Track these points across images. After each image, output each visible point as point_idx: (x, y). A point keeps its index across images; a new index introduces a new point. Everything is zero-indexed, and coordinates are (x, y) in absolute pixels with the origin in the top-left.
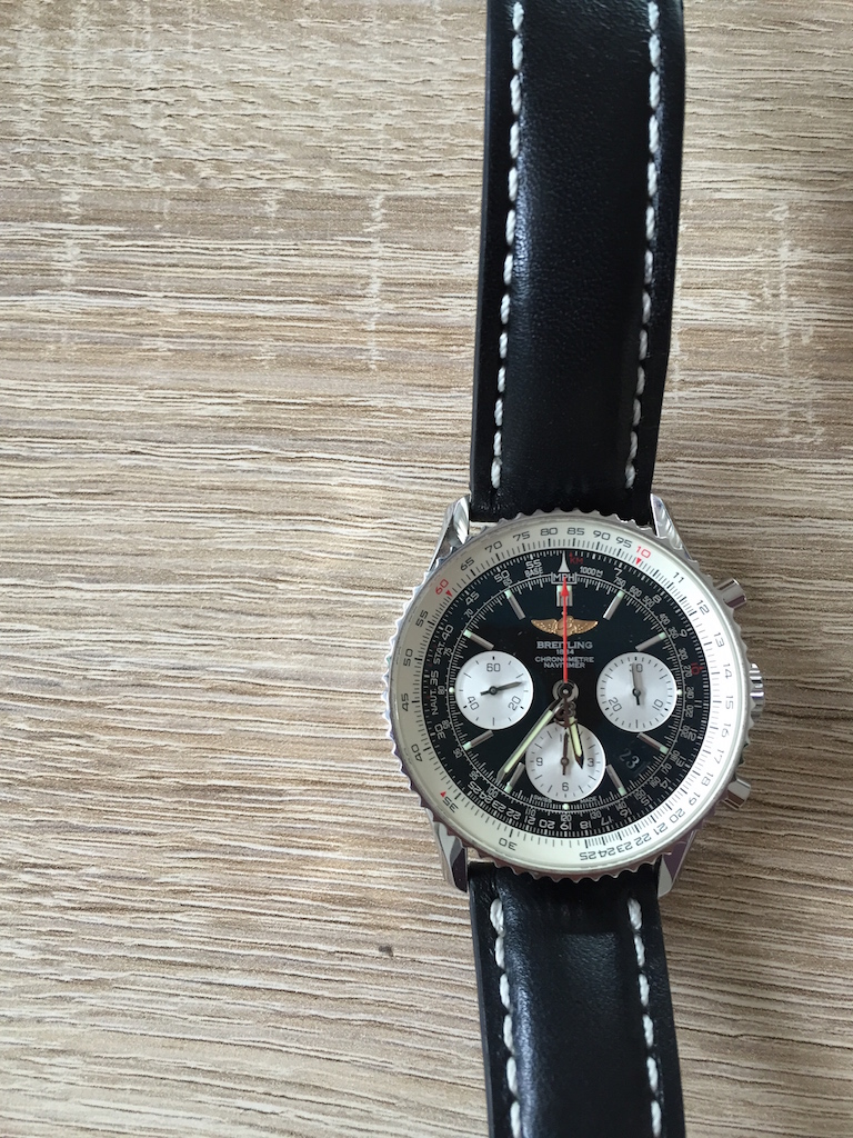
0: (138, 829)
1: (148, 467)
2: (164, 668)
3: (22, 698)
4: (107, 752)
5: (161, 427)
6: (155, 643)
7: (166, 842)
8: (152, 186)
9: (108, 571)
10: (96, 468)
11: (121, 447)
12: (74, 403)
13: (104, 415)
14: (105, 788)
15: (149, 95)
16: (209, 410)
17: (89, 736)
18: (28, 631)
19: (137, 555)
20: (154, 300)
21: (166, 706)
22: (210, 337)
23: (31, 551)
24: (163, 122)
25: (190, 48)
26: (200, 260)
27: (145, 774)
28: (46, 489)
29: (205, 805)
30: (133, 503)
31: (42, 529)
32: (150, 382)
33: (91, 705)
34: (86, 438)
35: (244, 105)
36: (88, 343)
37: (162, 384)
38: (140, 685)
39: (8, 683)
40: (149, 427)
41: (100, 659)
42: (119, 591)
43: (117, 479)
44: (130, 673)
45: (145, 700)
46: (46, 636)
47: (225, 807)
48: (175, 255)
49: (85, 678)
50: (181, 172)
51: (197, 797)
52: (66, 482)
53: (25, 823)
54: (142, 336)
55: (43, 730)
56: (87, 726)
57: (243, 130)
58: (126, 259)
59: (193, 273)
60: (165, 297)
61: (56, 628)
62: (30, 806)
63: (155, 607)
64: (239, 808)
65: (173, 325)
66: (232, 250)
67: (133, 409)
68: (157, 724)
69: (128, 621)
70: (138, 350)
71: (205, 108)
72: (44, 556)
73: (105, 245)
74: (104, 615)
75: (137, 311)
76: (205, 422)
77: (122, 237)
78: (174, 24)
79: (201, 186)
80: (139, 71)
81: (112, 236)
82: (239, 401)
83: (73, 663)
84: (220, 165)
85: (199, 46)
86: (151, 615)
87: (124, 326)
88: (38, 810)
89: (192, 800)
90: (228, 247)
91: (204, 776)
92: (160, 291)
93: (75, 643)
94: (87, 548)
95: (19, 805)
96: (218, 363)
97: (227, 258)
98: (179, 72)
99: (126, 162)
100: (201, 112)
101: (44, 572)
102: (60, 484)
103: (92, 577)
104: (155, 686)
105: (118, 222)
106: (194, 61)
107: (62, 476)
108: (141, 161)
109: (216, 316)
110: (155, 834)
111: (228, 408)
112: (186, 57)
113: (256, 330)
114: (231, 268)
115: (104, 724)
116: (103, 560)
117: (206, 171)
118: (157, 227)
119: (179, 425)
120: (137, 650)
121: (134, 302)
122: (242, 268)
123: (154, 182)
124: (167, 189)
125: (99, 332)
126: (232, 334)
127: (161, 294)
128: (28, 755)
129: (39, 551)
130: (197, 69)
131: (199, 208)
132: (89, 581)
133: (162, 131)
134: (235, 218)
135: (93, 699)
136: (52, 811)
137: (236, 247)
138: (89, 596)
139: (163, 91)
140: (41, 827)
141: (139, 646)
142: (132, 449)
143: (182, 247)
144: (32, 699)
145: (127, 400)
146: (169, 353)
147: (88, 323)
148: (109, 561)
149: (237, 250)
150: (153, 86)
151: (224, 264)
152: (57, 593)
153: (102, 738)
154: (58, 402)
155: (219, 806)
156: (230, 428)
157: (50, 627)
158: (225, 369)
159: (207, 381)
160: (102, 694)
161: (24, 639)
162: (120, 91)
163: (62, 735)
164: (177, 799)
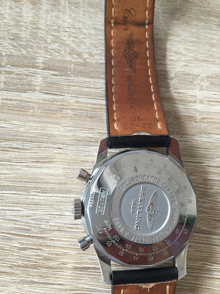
0: (58, 283)
1: (64, 153)
2: (68, 224)
3: (17, 235)
4: (47, 255)
5: (69, 140)
6: (65, 215)
7: (68, 287)
8: (68, 59)
9: (49, 189)
10: (46, 153)
11: (55, 146)
12: (39, 130)
13: (49, 135)
14: (46, 268)
15: (67, 29)
16: (85, 135)
17: (41, 249)
18: (19, 211)
19: (60, 184)
20: (67, 97)
21: (68, 238)
22: (86, 110)
23: (22, 182)
24: (72, 39)
25: (81, 16)
26: (84, 85)
27: (60, 263)
28: (28, 160)
29: (82, 274)
30: (58, 166)
31: (26, 174)
32: (65, 124)
33: (42, 238)
34: (43, 143)
35: (99, 36)
36: (44, 110)
37: (69, 125)
38: (59, 230)
39: (12, 229)
40: (65, 140)
41: (45, 221)
42: (53, 197)
43: (53, 157)
44: (56, 226)
45: (61, 236)
46: (26, 212)
47: (89, 275)
48: (75, 83)
49: (40, 228)
50: (78, 55)
51: (79, 271)
52: (35, 158)
53: (17, 281)
54: (63, 109)
55: (24, 247)
56: (40, 245)
57: (98, 44)
58: (58, 83)
59: (81, 89)
60: (71, 96)
61: (30, 210)
62: (19, 274)
63: (65, 202)
64: (94, 275)
65: (74, 106)
66: (94, 82)
67: (59, 133)
68: (65, 245)
69: (56, 207)
70: (62, 114)
71: (86, 36)
72: (26, 183)
73: (51, 78)
74: (47, 205)
75: (61, 100)
76: (84, 139)
77: (57, 75)
78: (76, 7)
79: (84, 61)
80: (64, 21)
81: (53, 75)
82: (96, 132)
83: (35, 222)
84: (91, 55)
85: (84, 15)
86: (64, 205)
87: (57, 105)
88: (21, 276)
89: (77, 272)
90: (93, 81)
91: (82, 263)
92: (69, 94)
93: (36, 215)
94: (42, 181)
95: (14, 274)
96: (89, 119)
97: (92, 85)
98: (77, 23)
99: (59, 51)
100: (85, 36)
101: (26, 189)
102: (33, 158)
103: (43, 192)
104: (65, 231)
105: (56, 70)
106: (83, 20)
107: (34, 155)
108: (64, 51)
109: (88, 104)
110: (64, 285)
111: (92, 134)
112: (80, 18)
113: (102, 109)
114: (93, 88)
115: (46, 244)
116: (47, 185)
117: (86, 56)
118: (69, 73)
119: (75, 140)
120: (58, 218)
121: (60, 97)
122: (97, 88)
123: (68, 58)
124: (73, 61)
125: (48, 106)
126: (94, 110)
127: (70, 95)
128: (18, 256)
129: (24, 182)
130: (83, 23)
131: (83, 68)
132: (42, 193)
133: (71, 42)
134: (95, 72)
135: (42, 235)
136: (27, 276)
137: (95, 81)
138: (42, 198)
139: (72, 28)
140: (23, 282)
141: (60, 216)
142: (59, 147)
143: (77, 80)
144: (20, 235)
145: (58, 130)
146: (72, 115)
147: (44, 103)
148: (49, 186)
149: (96, 82)
150: (69, 26)
151: (91, 87)
152: (31, 197)
153: (45, 249)
154: (33, 130)
155: (87, 274)
156: (93, 141)
157: (28, 209)
158: (91, 121)
159: (85, 125)
160: (46, 233)
161: (18, 213)
162: (57, 27)
163: (31, 249)
164: (72, 272)
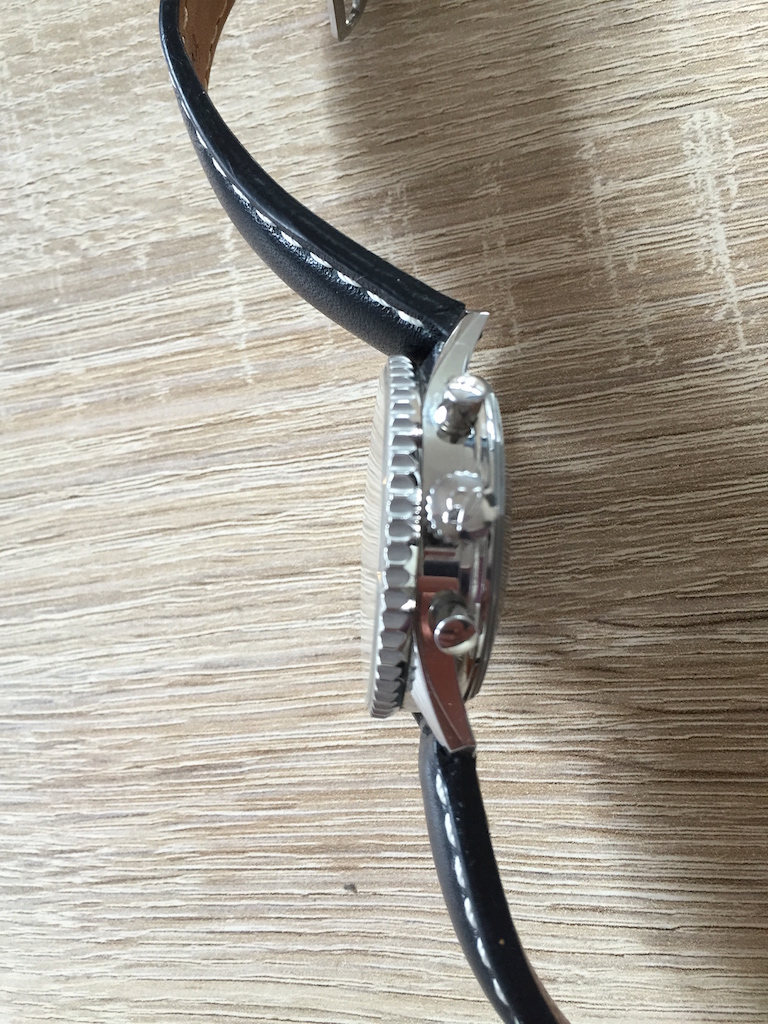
0: (134, 811)
1: (86, 507)
2: (129, 674)
3: (27, 717)
4: (98, 751)
5: (90, 471)
6: (119, 655)
7: (157, 819)
8: (46, 267)
9: (71, 600)
10: (46, 517)
11: (63, 494)
12: (20, 465)
13: (45, 471)
14: (103, 781)
15: (29, 189)
16: (124, 449)
17: (83, 741)
18: (21, 661)
19: (91, 583)
20: (65, 365)
21: (136, 706)
22: (115, 385)
23: (10, 595)
24: (44, 210)
25: (53, 140)
26: (94, 321)
27: (131, 765)
28: (13, 541)
29: (181, 784)
30: (80, 540)
31: (16, 576)
32: (75, 435)
33: (80, 714)
34: (35, 493)
35: (104, 177)
36: (21, 413)
37: (84, 434)
38: (113, 691)
39: (15, 707)
40: (81, 473)
41: (79, 675)
42: (83, 616)
43: (64, 522)
44: (104, 683)
45: (120, 704)
46: (34, 663)
47: (198, 783)
48: (74, 322)
49: (71, 693)
50: (65, 248)
51: (175, 778)
52: (27, 532)
53: (48, 819)
54: (62, 396)
55: (48, 740)
56: (79, 732)
57: (108, 199)
58: (38, 334)
59: (92, 333)
60: (73, 359)
61: (41, 655)
62: (48, 804)
63: (113, 624)
64: (209, 783)
65: (83, 382)
66: (117, 306)
67: (65, 460)
68: (132, 722)
69: (94, 639)
70: (61, 409)
71: (74, 189)
72: (20, 597)
73: (19, 327)
74: (75, 638)
75: (53, 377)
76: (124, 458)
77: (30, 317)
78: (37, 122)
79: (84, 257)
80: (17, 171)
81: (23, 318)
82: (147, 435)
83: (59, 682)
84: (95, 236)
85: (59, 136)
86: (111, 631)
87: (46, 391)
88: (56, 806)
89: (172, 781)
90: (115, 304)
91: (178, 760)
92: (67, 355)
93: (57, 665)
94: (52, 585)
95: (40, 804)
96: (124, 406)
97: (115, 314)
98: (48, 163)
99: (22, 252)
100: (72, 192)
101: (24, 610)
102: (23, 535)
103: (61, 608)
104: (124, 690)
105: (24, 304)
106: (57, 149)
107: (23, 528)
108: (33, 248)
109: (115, 366)
110: (147, 814)
111: (140, 443)
112: (52, 148)
113: (149, 370)
114: (119, 322)
115: (92, 728)
116: (66, 592)
117: (84, 243)
118: (56, 300)
119: (104, 466)
120: (106, 662)
121: (50, 370)
122: (129, 319)
123: (46, 263)
124: (58, 266)
125: (28, 401)
126: (131, 378)
127: (70, 358)
128: (40, 763)
129: (17, 594)
130: (60, 156)
131: (85, 276)
132: (59, 611)
133: (45, 218)
134: (115, 278)
135: (80, 709)
136: (66, 806)
137: (120, 303)
138: (61, 624)
139: (39, 183)
140: (60, 820)
141: (107, 659)
142: (71, 494)
143: (78, 313)
144: (35, 717)
145: (60, 454)
146: (85, 407)
147: (18, 396)
148: (71, 592)
149: (122, 305)
150: (30, 180)
151: (114, 320)
152: (37, 626)
153: (93, 740)
154: (8, 467)
155: (193, 784)
156: (144, 460)
157: (36, 655)
158: (131, 410)
159: (119, 424)
160: (86, 703)
161: (19, 668)
162: (6, 192)
163: (62, 743)
164: (159, 782)
